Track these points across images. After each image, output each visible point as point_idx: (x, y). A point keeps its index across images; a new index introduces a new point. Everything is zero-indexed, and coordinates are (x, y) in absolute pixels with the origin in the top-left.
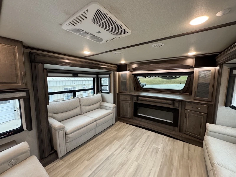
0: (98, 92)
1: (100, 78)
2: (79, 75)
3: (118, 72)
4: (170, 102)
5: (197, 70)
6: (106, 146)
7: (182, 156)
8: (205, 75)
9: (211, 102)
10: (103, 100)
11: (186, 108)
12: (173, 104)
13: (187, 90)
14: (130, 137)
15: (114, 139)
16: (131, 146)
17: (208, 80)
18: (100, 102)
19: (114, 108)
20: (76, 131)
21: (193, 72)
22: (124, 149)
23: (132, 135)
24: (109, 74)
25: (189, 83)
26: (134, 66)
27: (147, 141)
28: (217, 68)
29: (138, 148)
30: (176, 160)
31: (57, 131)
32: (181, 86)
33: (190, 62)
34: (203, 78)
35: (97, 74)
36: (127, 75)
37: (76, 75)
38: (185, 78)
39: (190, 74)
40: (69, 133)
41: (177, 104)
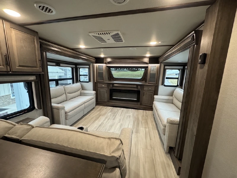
0: (77, 81)
1: (78, 69)
2: (61, 65)
3: (95, 64)
4: (135, 86)
5: (150, 66)
6: (96, 120)
7: (143, 116)
8: (154, 68)
9: (156, 84)
10: (83, 88)
11: (144, 89)
12: (137, 88)
13: (144, 78)
14: (110, 113)
15: (100, 116)
16: (113, 117)
17: (155, 71)
18: (81, 90)
19: (94, 94)
20: (72, 110)
21: (147, 67)
22: (109, 119)
23: (111, 111)
24: (89, 65)
25: (145, 74)
26: (109, 60)
27: (123, 113)
28: (159, 65)
29: (118, 117)
30: (140, 118)
31: (60, 110)
33: (146, 60)
34: (153, 70)
35: (76, 64)
36: (104, 67)
37: (59, 65)
38: (143, 70)
39: (146, 68)
40: (68, 112)
41: (139, 87)
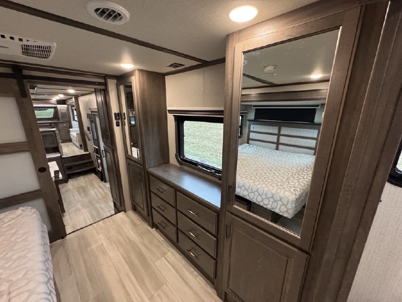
4: (48, 124)
5: (59, 107)
9: (69, 121)
11: (59, 126)
13: (56, 117)
25: (56, 113)
28: (67, 106)
32: (51, 116)
33: (54, 102)
34: (63, 110)
38: (52, 110)
39: (55, 108)
41: (53, 124)
